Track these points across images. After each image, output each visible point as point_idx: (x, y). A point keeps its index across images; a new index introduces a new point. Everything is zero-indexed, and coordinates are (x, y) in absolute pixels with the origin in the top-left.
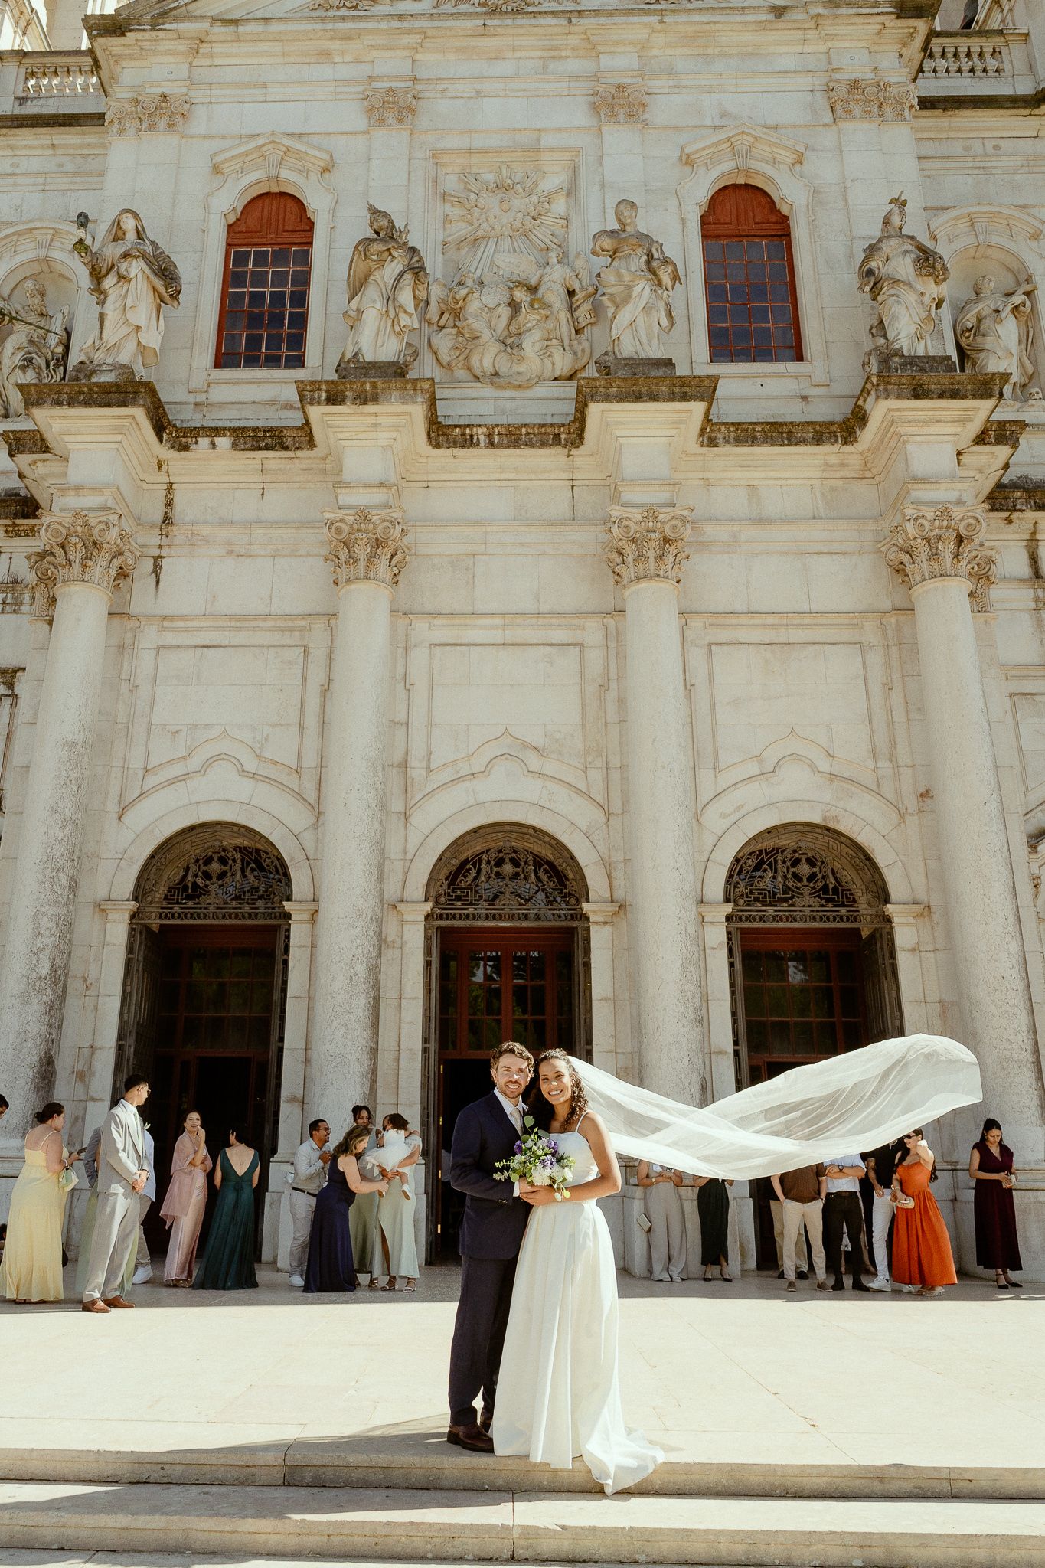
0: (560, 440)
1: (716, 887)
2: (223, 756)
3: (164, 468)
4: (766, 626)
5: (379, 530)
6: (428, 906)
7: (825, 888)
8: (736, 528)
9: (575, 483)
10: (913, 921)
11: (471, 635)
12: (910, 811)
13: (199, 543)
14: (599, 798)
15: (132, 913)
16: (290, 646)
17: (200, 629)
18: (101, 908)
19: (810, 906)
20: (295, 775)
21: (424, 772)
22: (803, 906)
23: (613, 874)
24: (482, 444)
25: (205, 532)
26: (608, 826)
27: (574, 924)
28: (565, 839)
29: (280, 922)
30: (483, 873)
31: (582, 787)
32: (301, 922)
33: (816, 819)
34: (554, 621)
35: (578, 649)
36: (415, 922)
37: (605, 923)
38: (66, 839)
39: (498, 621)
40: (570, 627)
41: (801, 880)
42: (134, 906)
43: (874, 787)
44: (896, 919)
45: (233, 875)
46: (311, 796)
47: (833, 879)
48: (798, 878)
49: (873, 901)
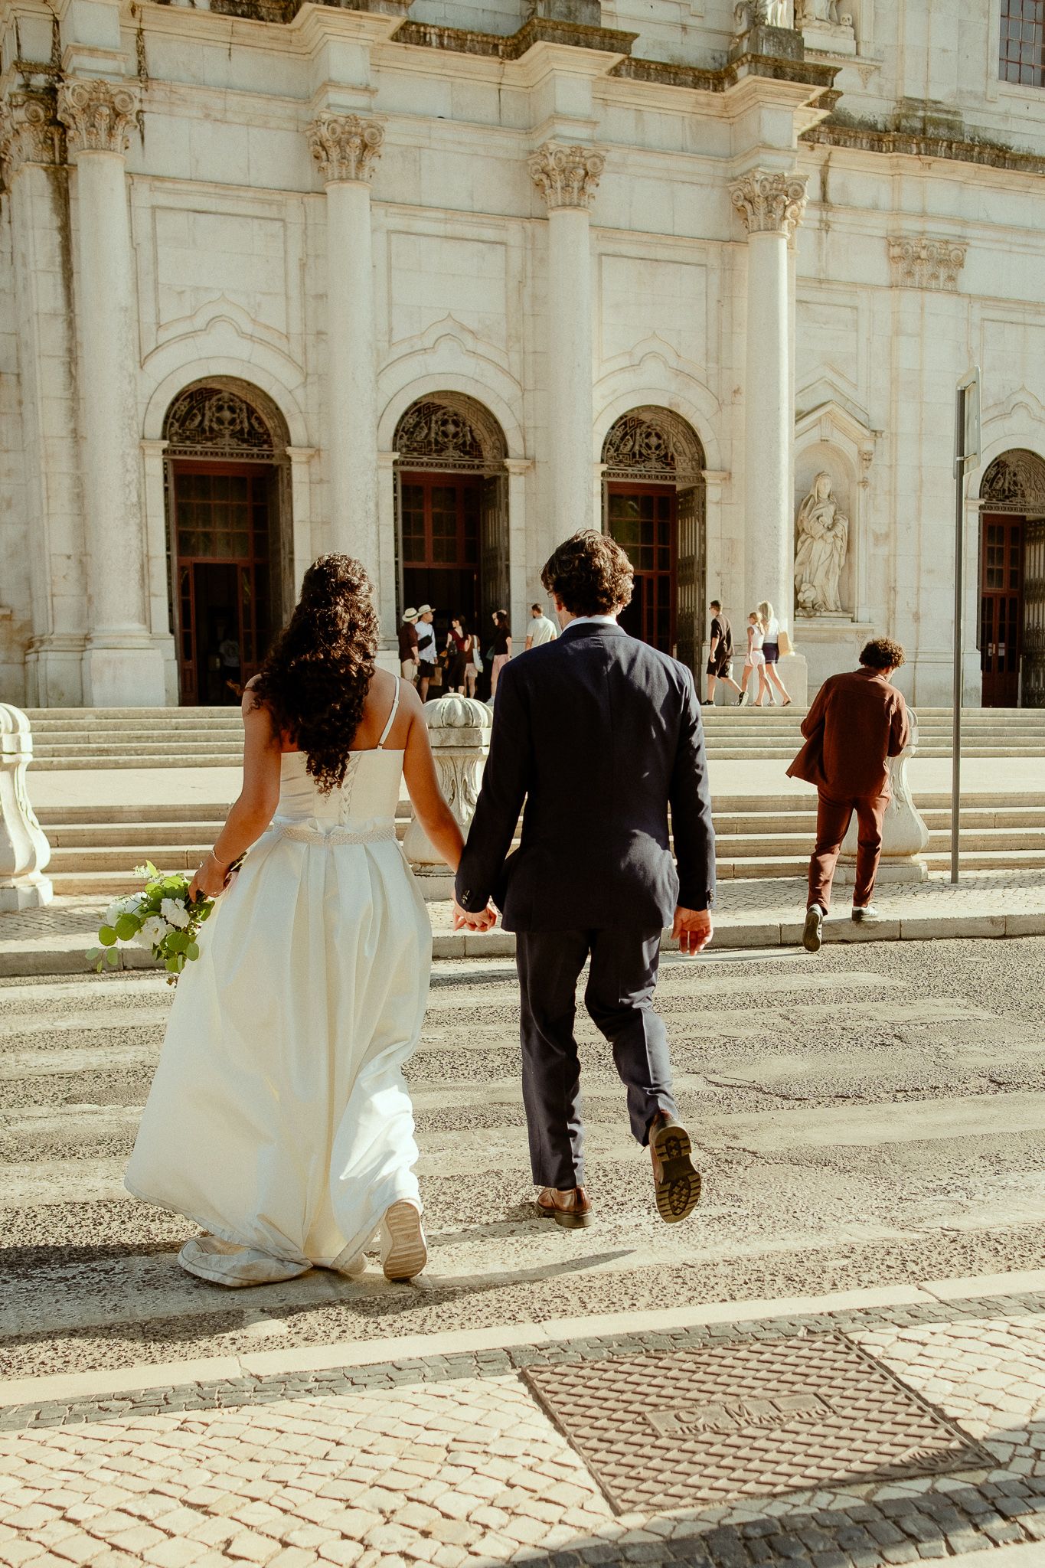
0: (497, 50)
1: (596, 450)
2: (224, 318)
3: (138, 14)
4: (642, 243)
5: (366, 134)
6: (394, 455)
7: (666, 456)
8: (626, 151)
9: (502, 87)
10: (718, 482)
11: (420, 226)
12: (725, 402)
13: (178, 102)
14: (517, 376)
15: (164, 450)
16: (271, 219)
17: (189, 193)
19: (655, 468)
20: (285, 340)
21: (386, 344)
22: (651, 468)
23: (526, 438)
24: (434, 44)
25: (182, 91)
26: (522, 399)
27: (499, 474)
28: (492, 407)
29: (284, 462)
30: (434, 432)
31: (505, 366)
32: (299, 463)
33: (664, 403)
34: (485, 220)
35: (503, 248)
36: (385, 467)
37: (520, 474)
39: (441, 215)
40: (496, 227)
41: (650, 449)
42: (165, 444)
43: (704, 382)
44: (709, 481)
45: (241, 422)
46: (299, 359)
47: (671, 449)
48: (649, 447)
49: (695, 467)
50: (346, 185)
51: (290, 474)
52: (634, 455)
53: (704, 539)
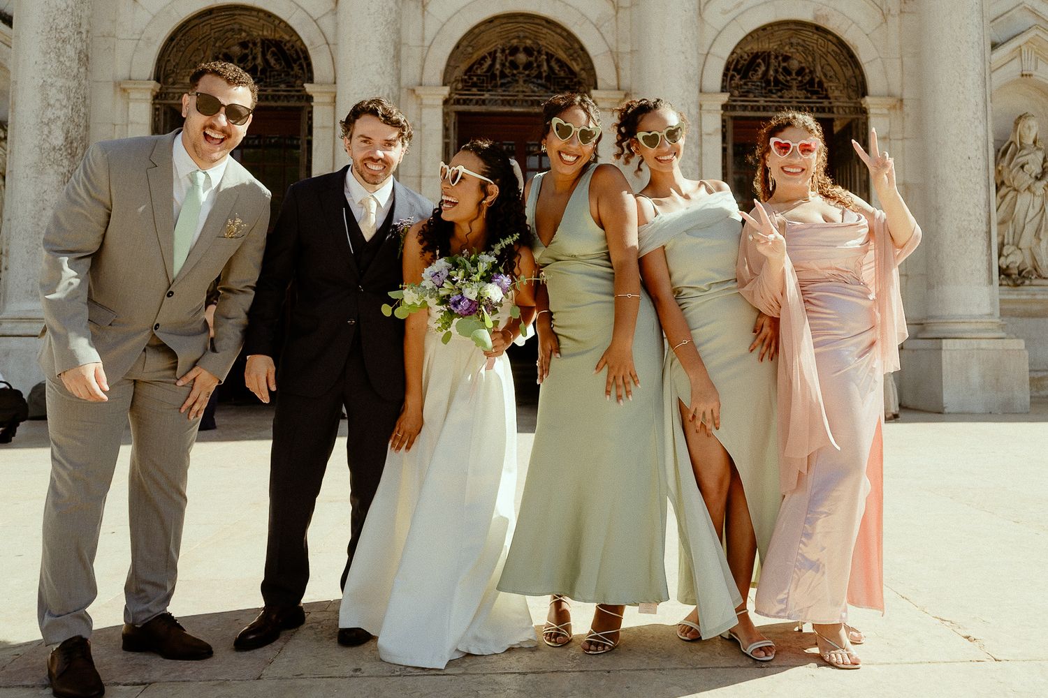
1: (715, 77)
6: (446, 91)
7: (811, 82)
10: (885, 111)
12: (891, 12)
15: (154, 93)
18: (122, 88)
19: (797, 98)
22: (791, 98)
23: (621, 65)
26: (617, 19)
28: (576, 31)
29: (303, 104)
30: (498, 61)
32: (323, 104)
33: (807, 17)
36: (433, 106)
37: (613, 108)
38: (70, 10)
41: (789, 73)
44: (872, 111)
45: (254, 58)
47: (819, 73)
48: (787, 71)
49: (853, 94)
52: (768, 82)
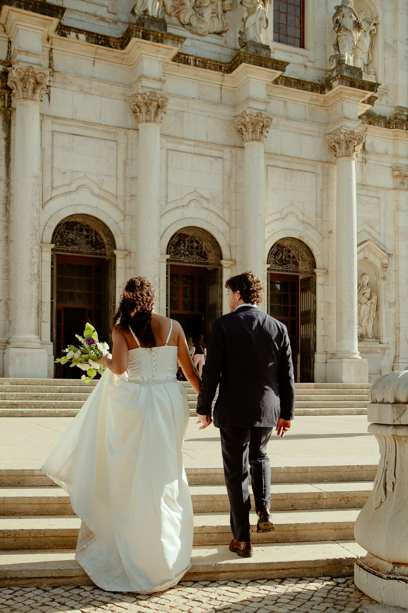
0: (221, 69)
2: (85, 186)
3: (50, 41)
4: (286, 161)
5: (160, 101)
6: (167, 256)
8: (279, 119)
9: (223, 87)
10: (322, 275)
11: (182, 147)
12: (325, 237)
13: (68, 83)
14: (227, 221)
15: (52, 249)
16: (111, 140)
17: (71, 126)
19: (292, 267)
20: (115, 198)
21: (165, 203)
22: (290, 267)
23: (231, 251)
24: (192, 64)
25: (70, 78)
26: (230, 232)
27: (217, 267)
28: (215, 235)
29: (112, 258)
30: (187, 246)
31: (222, 216)
32: (120, 258)
33: (297, 237)
34: (214, 147)
35: (222, 160)
36: (163, 262)
37: (229, 268)
39: (192, 143)
40: (219, 150)
41: (290, 258)
42: (53, 246)
43: (315, 227)
44: (318, 274)
45: (92, 237)
46: (121, 207)
47: (300, 258)
48: (289, 257)
49: (311, 267)
50: (149, 124)
51: (115, 264)
52: (282, 261)
53: (315, 302)
